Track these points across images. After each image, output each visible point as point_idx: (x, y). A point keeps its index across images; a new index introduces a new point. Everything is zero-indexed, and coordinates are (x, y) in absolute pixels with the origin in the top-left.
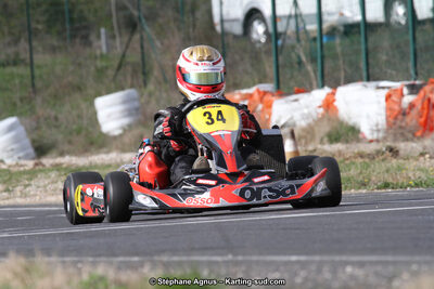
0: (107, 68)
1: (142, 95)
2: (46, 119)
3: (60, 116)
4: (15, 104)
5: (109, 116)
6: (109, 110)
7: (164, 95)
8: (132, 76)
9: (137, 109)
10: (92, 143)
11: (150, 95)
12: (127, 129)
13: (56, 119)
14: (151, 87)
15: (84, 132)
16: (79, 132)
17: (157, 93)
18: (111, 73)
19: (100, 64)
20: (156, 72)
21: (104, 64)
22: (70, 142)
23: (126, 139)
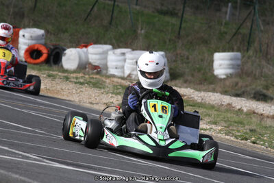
0: (226, 33)
1: (243, 57)
2: (181, 56)
3: (190, 57)
4: (165, 42)
5: (220, 65)
6: (221, 62)
7: (257, 60)
8: (241, 43)
9: (238, 66)
10: (205, 80)
11: (249, 58)
12: (229, 77)
13: (188, 58)
14: (251, 53)
15: (202, 71)
16: (199, 70)
17: (254, 58)
18: (228, 37)
19: (223, 29)
20: (256, 44)
21: (225, 30)
22: (193, 75)
23: (227, 83)
